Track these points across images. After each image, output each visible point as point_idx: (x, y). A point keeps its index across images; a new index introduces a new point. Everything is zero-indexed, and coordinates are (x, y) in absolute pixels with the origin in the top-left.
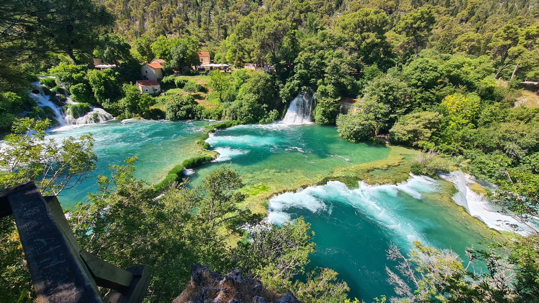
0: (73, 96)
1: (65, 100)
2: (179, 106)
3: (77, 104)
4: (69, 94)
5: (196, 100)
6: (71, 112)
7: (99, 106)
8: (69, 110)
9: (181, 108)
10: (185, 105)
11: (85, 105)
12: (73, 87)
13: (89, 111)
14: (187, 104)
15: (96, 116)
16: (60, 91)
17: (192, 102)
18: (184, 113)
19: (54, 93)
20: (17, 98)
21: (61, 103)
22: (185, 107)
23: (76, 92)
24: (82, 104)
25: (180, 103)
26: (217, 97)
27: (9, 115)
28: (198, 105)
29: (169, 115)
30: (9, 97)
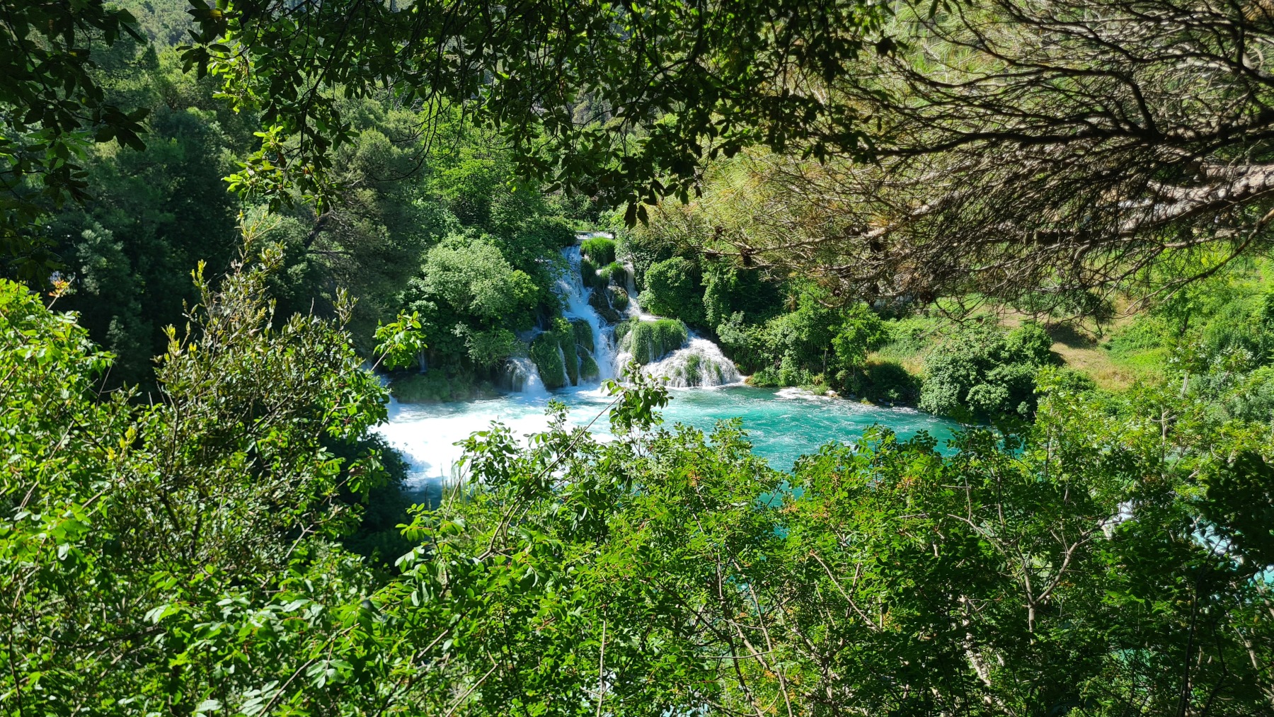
0: (647, 295)
1: (624, 305)
2: (982, 365)
4: (639, 289)
5: (1057, 348)
6: (634, 344)
7: (708, 332)
9: (991, 375)
10: (1008, 361)
11: (675, 324)
12: (655, 268)
13: (678, 348)
14: (1017, 357)
15: (695, 363)
16: (620, 276)
17: (1038, 352)
18: (999, 392)
19: (603, 282)
20: (531, 290)
21: (613, 313)
22: (1007, 370)
23: (660, 283)
24: (665, 320)
25: (990, 354)
26: (1156, 345)
27: (504, 333)
28: (1064, 370)
29: (934, 395)
30: (517, 284)
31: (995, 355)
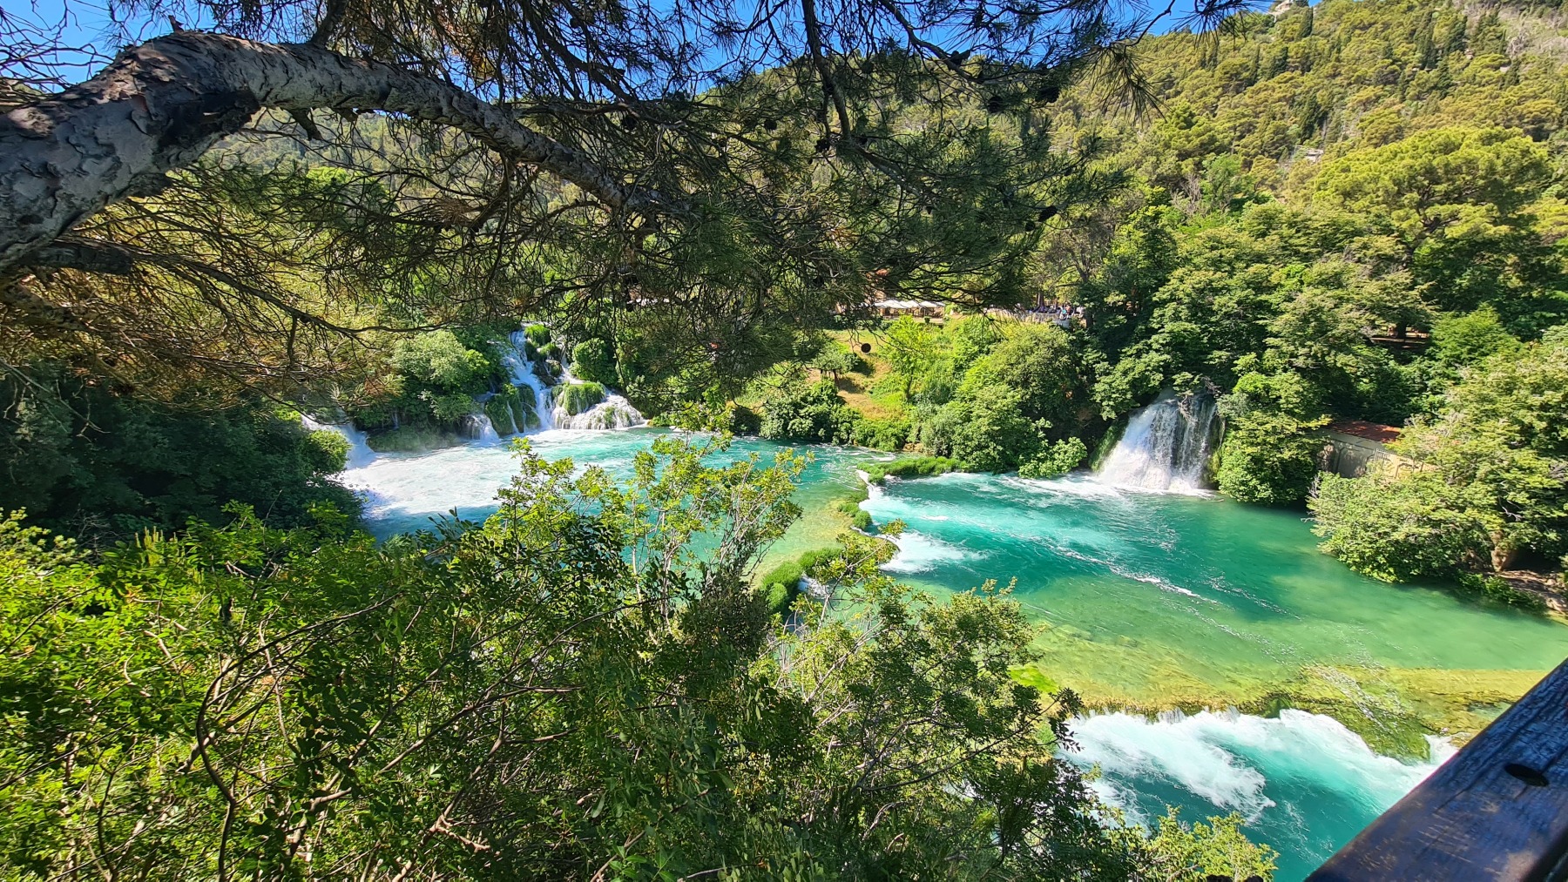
0: (576, 365)
1: (559, 373)
2: (797, 406)
3: (579, 383)
4: (570, 362)
5: (841, 393)
6: (566, 401)
7: (620, 390)
8: (564, 396)
9: (802, 412)
10: (812, 404)
11: (596, 386)
12: (580, 346)
13: (599, 402)
14: (817, 400)
15: (612, 412)
16: (555, 353)
17: (830, 397)
18: (808, 423)
19: (543, 357)
20: (482, 364)
21: (550, 378)
22: (812, 409)
23: (583, 358)
24: (589, 383)
25: (802, 399)
26: (898, 390)
27: (463, 397)
28: (845, 408)
29: (769, 427)
30: (471, 360)
31: (804, 399)
